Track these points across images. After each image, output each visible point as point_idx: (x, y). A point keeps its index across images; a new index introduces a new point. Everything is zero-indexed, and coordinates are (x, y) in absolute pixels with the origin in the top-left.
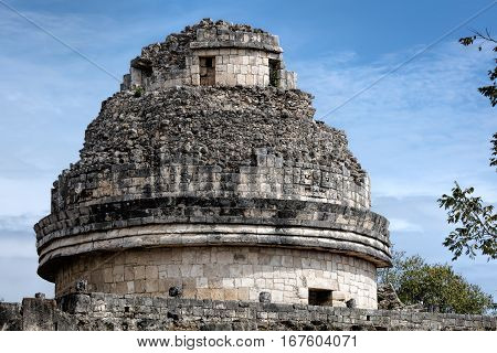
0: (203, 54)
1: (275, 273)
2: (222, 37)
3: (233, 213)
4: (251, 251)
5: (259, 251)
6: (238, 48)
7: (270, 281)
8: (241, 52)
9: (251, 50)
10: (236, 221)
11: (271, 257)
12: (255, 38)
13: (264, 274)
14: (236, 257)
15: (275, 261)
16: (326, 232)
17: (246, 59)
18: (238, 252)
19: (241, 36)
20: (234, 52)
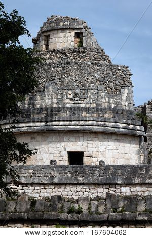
0: (45, 34)
1: (49, 145)
2: (51, 25)
3: (27, 116)
4: (38, 135)
5: (42, 135)
6: (58, 30)
7: (47, 150)
8: (59, 31)
9: (64, 30)
10: (26, 120)
11: (47, 137)
12: (66, 23)
13: (44, 146)
14: (32, 138)
15: (49, 139)
16: (73, 122)
17: (61, 35)
18: (32, 136)
19: (59, 23)
20: (56, 32)
